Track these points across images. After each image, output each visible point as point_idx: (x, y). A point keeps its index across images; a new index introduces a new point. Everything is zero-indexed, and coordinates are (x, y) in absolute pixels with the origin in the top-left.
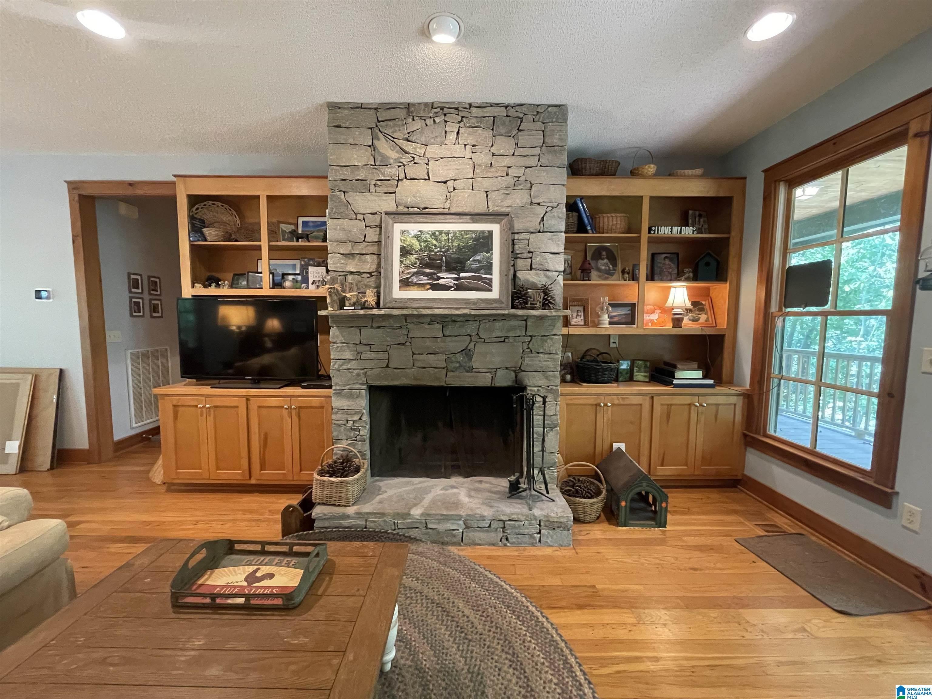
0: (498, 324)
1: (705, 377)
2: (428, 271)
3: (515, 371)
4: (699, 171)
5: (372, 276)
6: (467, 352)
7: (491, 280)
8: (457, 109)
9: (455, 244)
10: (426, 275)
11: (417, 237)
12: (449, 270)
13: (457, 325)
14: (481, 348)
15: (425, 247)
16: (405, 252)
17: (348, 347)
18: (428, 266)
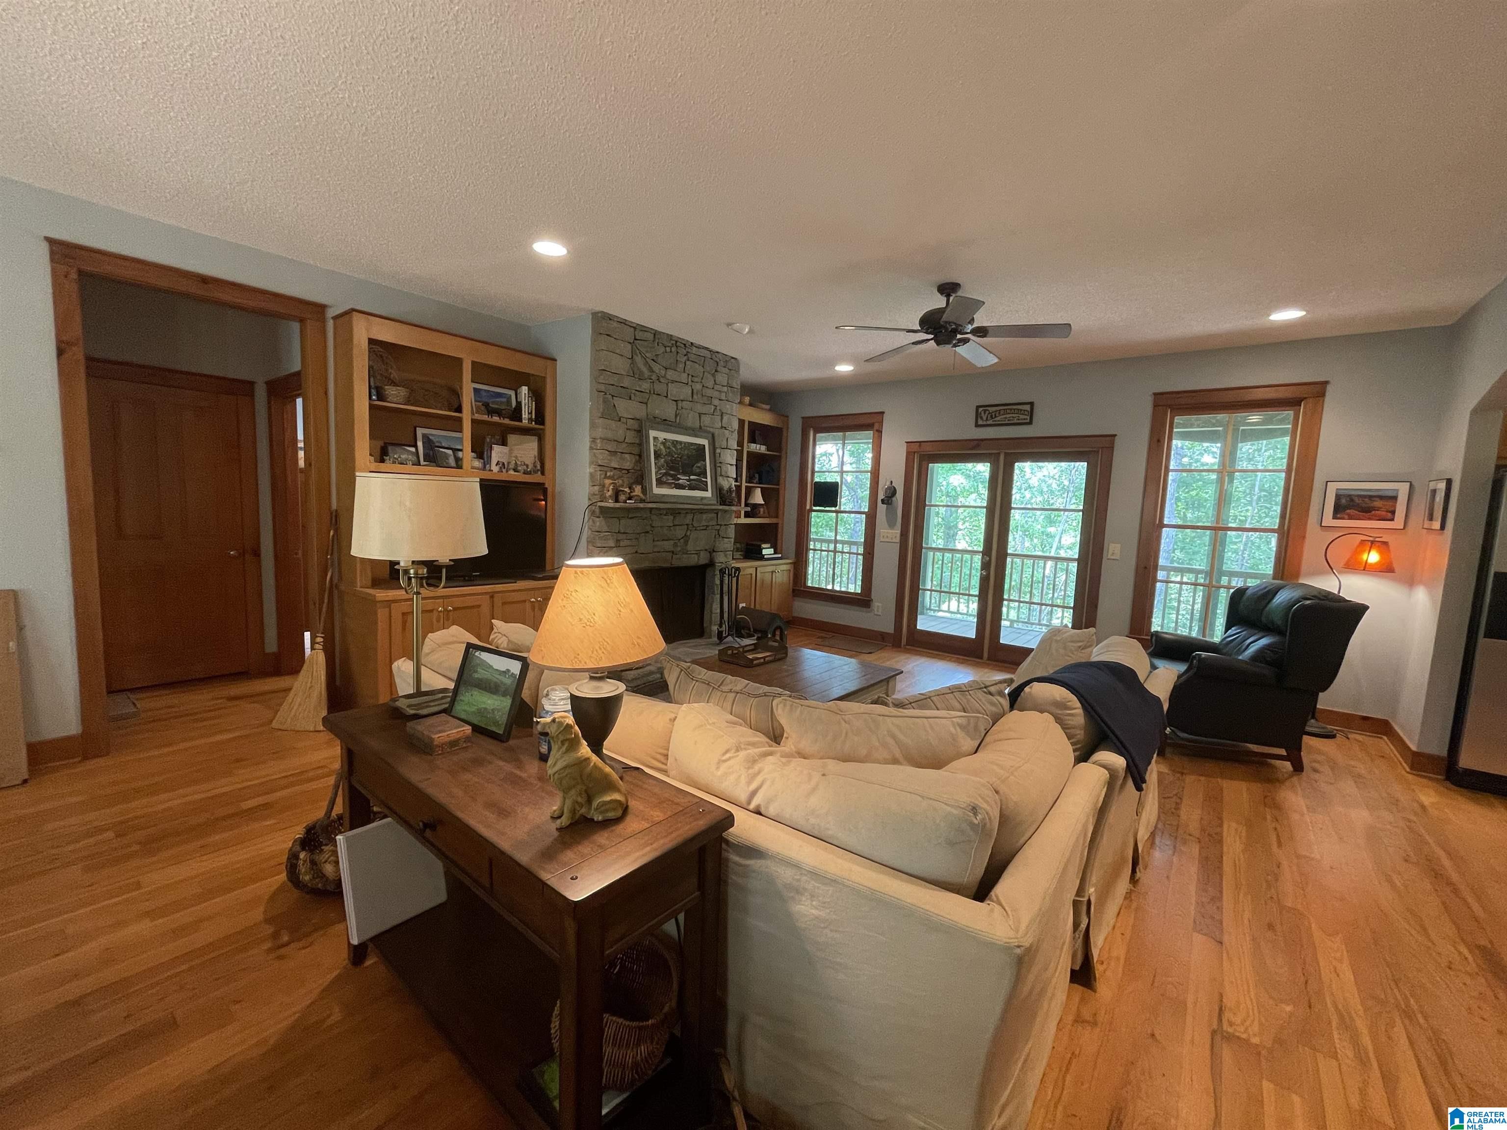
0: (704, 516)
1: (775, 553)
2: (672, 472)
3: (710, 552)
4: (768, 407)
5: (629, 472)
6: (686, 538)
7: (707, 482)
8: (685, 345)
9: (686, 452)
10: (672, 476)
11: (663, 443)
12: (684, 473)
13: (682, 515)
14: (693, 535)
15: (669, 453)
16: (657, 455)
17: (612, 536)
18: (672, 468)
